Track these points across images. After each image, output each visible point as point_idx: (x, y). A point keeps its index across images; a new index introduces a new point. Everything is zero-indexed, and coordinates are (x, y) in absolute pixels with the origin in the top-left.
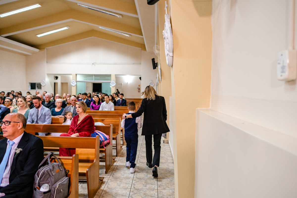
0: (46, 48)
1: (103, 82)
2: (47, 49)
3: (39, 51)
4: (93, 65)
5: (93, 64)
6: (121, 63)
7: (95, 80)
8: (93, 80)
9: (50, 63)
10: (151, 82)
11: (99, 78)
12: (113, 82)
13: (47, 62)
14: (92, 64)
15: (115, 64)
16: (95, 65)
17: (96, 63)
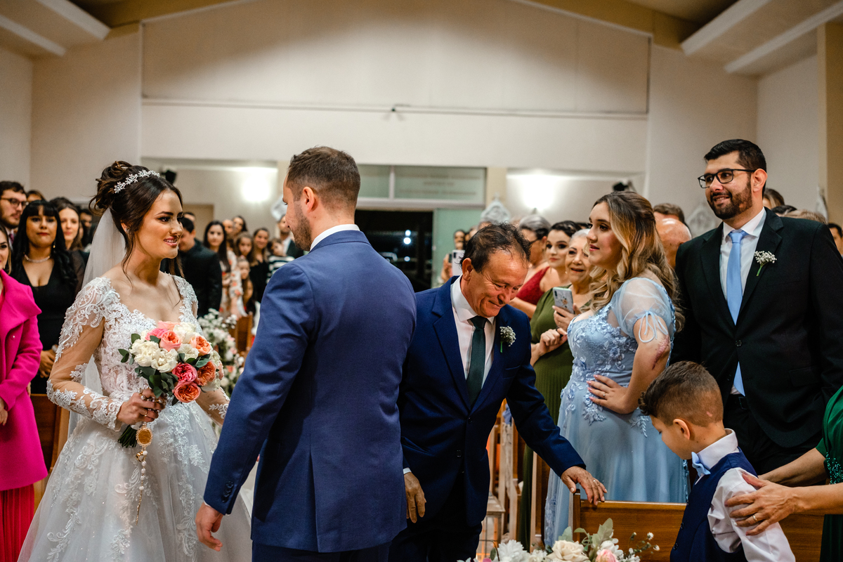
0: (145, 21)
1: (439, 209)
2: (144, 25)
3: (107, 38)
4: (394, 114)
5: (398, 109)
6: (542, 110)
7: (397, 196)
8: (387, 195)
9: (162, 101)
10: (699, 214)
11: (417, 183)
12: (497, 207)
13: (144, 96)
14: (390, 108)
15: (512, 113)
16: (401, 119)
17: (408, 106)
